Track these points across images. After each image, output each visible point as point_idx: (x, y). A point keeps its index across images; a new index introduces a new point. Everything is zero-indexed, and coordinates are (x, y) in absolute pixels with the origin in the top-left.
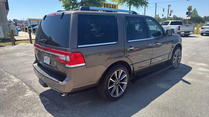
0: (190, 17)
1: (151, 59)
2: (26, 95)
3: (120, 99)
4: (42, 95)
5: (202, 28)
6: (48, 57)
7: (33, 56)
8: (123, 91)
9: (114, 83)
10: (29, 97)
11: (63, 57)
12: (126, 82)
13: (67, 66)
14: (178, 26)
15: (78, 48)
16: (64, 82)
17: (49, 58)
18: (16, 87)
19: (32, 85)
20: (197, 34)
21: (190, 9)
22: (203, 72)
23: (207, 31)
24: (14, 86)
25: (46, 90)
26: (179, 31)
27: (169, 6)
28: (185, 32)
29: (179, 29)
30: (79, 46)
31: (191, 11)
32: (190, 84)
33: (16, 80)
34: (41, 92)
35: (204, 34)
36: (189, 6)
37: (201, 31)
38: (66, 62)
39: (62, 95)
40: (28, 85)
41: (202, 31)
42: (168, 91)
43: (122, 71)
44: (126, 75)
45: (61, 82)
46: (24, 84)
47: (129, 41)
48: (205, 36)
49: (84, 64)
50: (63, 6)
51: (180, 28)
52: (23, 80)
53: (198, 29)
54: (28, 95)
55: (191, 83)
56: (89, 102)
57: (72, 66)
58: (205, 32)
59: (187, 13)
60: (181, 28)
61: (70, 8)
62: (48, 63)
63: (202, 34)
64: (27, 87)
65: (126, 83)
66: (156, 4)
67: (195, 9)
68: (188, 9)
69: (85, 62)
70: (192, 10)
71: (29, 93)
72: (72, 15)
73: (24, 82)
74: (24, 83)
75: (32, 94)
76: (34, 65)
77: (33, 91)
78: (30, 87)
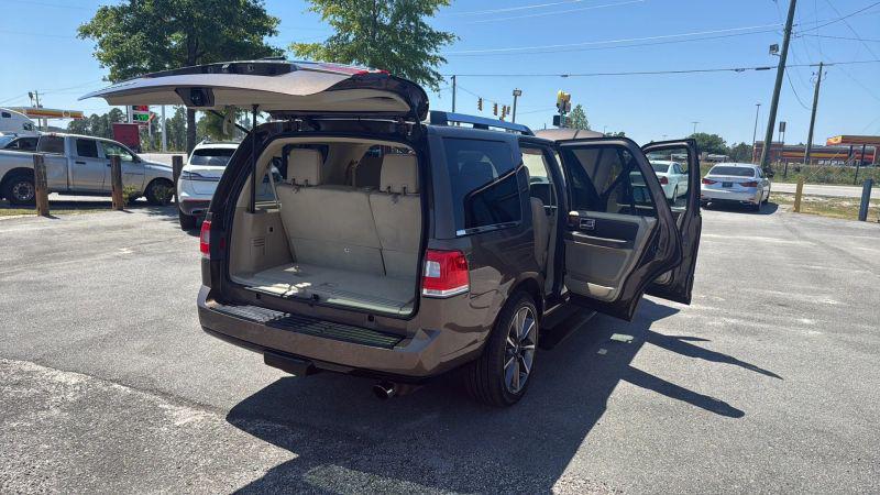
2: (178, 423)
3: (523, 399)
8: (528, 372)
9: (512, 351)
10: (197, 426)
12: (532, 344)
13: (425, 291)
15: (457, 237)
16: (417, 344)
19: (164, 386)
21: (564, 104)
24: (86, 398)
27: (517, 94)
30: (459, 232)
31: (567, 115)
33: (66, 378)
36: (562, 96)
38: (421, 281)
39: (389, 392)
40: (145, 390)
43: (528, 309)
44: (534, 323)
46: (123, 388)
49: (464, 288)
52: (99, 375)
57: (444, 293)
59: (557, 120)
64: (148, 396)
65: (533, 346)
67: (579, 107)
68: (558, 105)
69: (469, 282)
70: (572, 109)
73: (113, 381)
74: (116, 386)
75: (200, 417)
77: (188, 406)
78: (165, 395)
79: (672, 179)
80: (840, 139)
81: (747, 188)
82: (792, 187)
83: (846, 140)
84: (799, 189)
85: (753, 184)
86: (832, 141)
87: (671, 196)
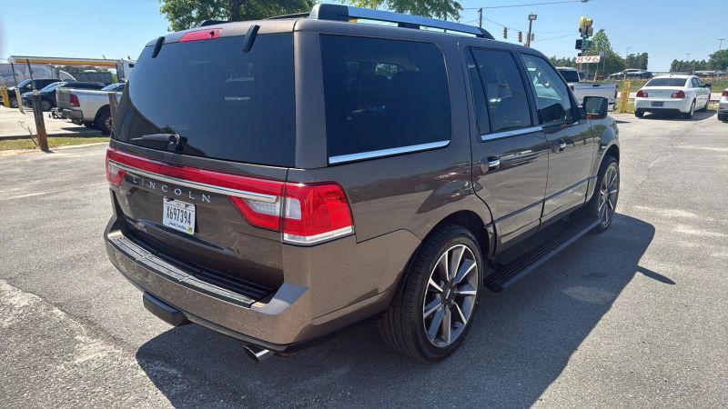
0: (598, 57)
1: (544, 201)
2: (78, 361)
3: (457, 352)
4: (147, 355)
5: (640, 94)
6: (187, 206)
7: (65, 201)
8: (465, 322)
9: (438, 296)
10: (94, 365)
11: (267, 204)
12: (473, 289)
13: (286, 237)
15: (330, 166)
16: (277, 304)
17: (192, 208)
18: (28, 326)
19: (93, 314)
20: (621, 112)
21: (586, 29)
22: (691, 238)
23: (655, 103)
24: (19, 324)
25: (157, 334)
27: (532, 18)
30: (333, 160)
31: (590, 39)
32: (672, 283)
33: (20, 300)
34: (141, 343)
35: (646, 114)
36: (585, 21)
37: (636, 102)
38: (282, 224)
39: (258, 355)
40: (75, 317)
41: (639, 102)
42: (609, 313)
43: (465, 247)
44: (475, 264)
45: (258, 305)
46: (60, 313)
47: (484, 138)
48: (647, 117)
49: (348, 230)
50: (166, 10)
52: (50, 299)
53: (625, 96)
54: (90, 357)
55: (675, 281)
56: (344, 371)
57: (309, 240)
58: (650, 106)
59: (579, 44)
61: (191, 19)
62: (188, 228)
63: (639, 113)
64: (74, 324)
65: (474, 293)
66: (481, 10)
67: (602, 31)
68: (580, 30)
69: (352, 223)
70: (594, 33)
71: (92, 351)
72: (296, 34)
73: (56, 305)
74: (56, 310)
75: (105, 354)
76: (110, 236)
77: (103, 339)
78: (90, 323)
79: (691, 92)
87: (687, 110)
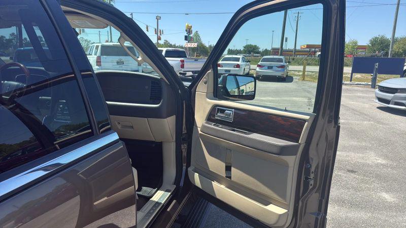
0: (196, 44)
5: (219, 65)
14: (181, 61)
21: (189, 30)
23: (226, 71)
26: (183, 70)
27: (158, 18)
28: (192, 72)
29: (182, 66)
31: (191, 35)
36: (188, 26)
51: (184, 65)
58: (224, 72)
59: (186, 38)
60: (185, 63)
66: (132, 14)
67: (197, 32)
68: (186, 30)
70: (193, 32)
79: (242, 65)
80: (306, 46)
81: (280, 69)
82: (301, 68)
83: (308, 46)
84: (304, 69)
85: (283, 67)
86: (303, 47)
